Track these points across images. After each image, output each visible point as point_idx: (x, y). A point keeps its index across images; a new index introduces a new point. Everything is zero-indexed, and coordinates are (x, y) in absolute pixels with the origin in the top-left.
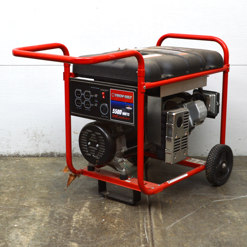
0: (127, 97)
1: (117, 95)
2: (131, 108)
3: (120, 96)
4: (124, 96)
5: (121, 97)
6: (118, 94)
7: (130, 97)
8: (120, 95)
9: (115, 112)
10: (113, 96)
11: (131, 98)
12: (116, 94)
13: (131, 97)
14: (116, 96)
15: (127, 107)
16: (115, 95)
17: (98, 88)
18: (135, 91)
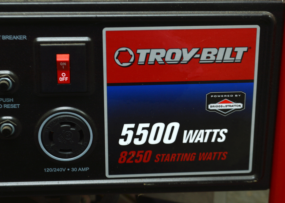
0: (213, 58)
1: (148, 55)
2: (237, 106)
3: (168, 58)
4: (200, 52)
5: (177, 58)
7: (234, 54)
10: (125, 65)
11: (239, 57)
13: (240, 51)
14: (142, 59)
15: (215, 101)
16: (137, 56)
17: (16, 38)
18: (274, 19)
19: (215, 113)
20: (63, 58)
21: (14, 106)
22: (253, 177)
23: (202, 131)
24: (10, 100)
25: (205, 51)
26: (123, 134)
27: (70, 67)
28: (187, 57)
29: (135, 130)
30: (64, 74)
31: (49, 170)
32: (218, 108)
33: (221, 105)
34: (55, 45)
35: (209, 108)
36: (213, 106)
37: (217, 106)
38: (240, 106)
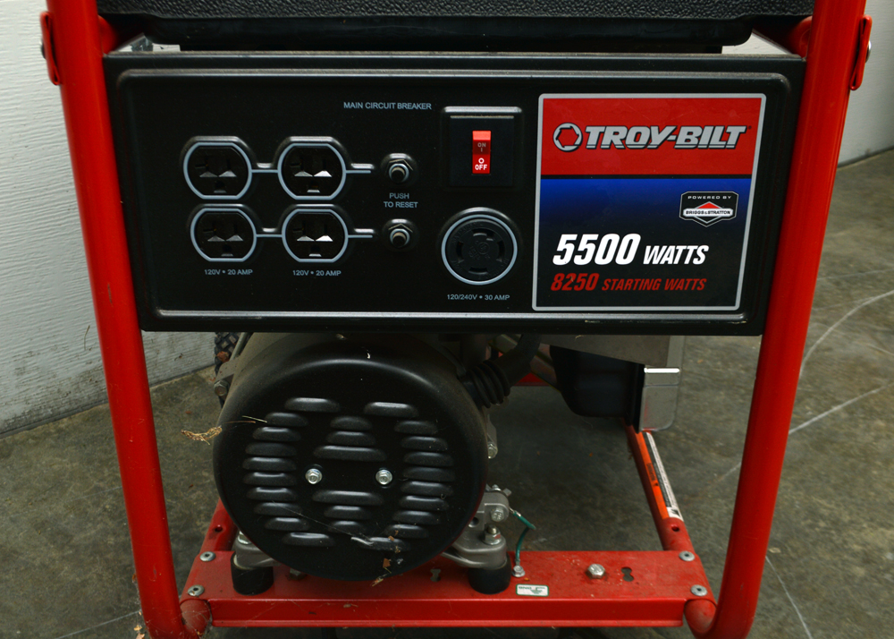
0: (694, 141)
1: (601, 135)
2: (725, 213)
3: (630, 141)
4: (676, 132)
5: (643, 140)
6: (610, 130)
7: (725, 136)
8: (634, 130)
9: (576, 252)
10: (568, 148)
11: (732, 140)
12: (594, 132)
13: (735, 131)
14: (592, 141)
15: (694, 204)
16: (586, 135)
17: (417, 106)
18: (788, 85)
19: (692, 222)
20: (482, 136)
21: (410, 205)
22: (741, 317)
23: (672, 248)
24: (404, 196)
25: (684, 130)
26: (560, 248)
27: (492, 150)
28: (658, 139)
29: (577, 243)
30: (481, 160)
31: (454, 297)
32: (698, 215)
33: (701, 210)
34: (472, 117)
35: (685, 214)
36: (691, 212)
37: (696, 213)
38: (729, 212)
